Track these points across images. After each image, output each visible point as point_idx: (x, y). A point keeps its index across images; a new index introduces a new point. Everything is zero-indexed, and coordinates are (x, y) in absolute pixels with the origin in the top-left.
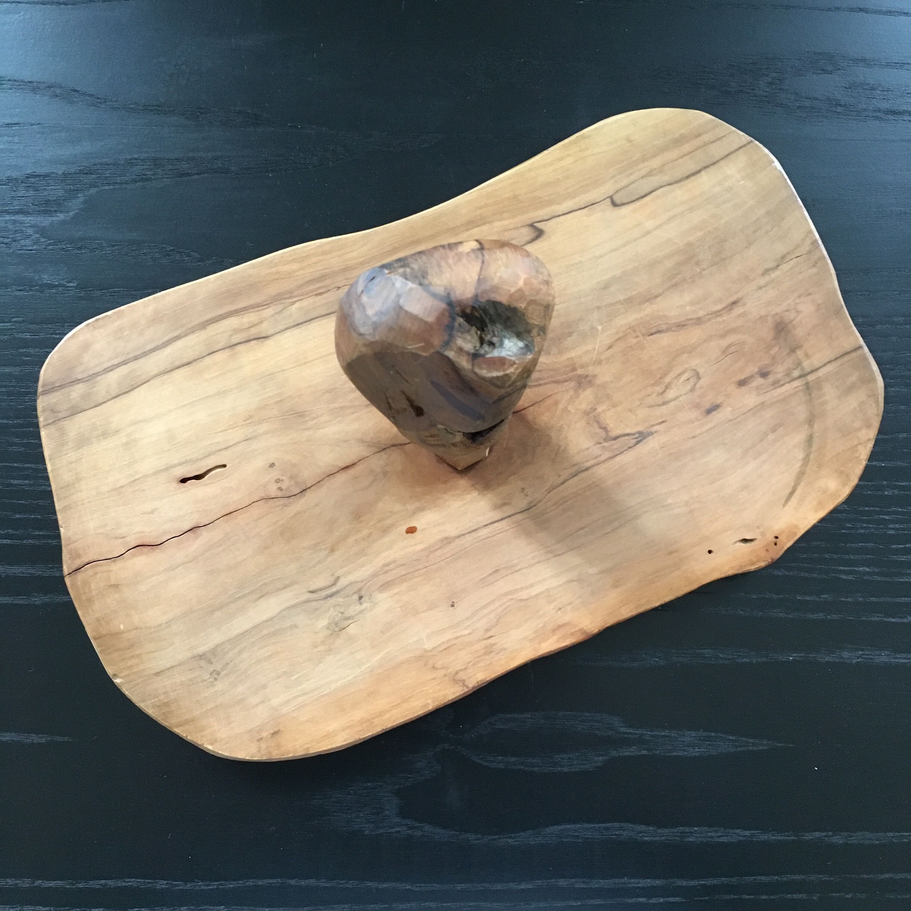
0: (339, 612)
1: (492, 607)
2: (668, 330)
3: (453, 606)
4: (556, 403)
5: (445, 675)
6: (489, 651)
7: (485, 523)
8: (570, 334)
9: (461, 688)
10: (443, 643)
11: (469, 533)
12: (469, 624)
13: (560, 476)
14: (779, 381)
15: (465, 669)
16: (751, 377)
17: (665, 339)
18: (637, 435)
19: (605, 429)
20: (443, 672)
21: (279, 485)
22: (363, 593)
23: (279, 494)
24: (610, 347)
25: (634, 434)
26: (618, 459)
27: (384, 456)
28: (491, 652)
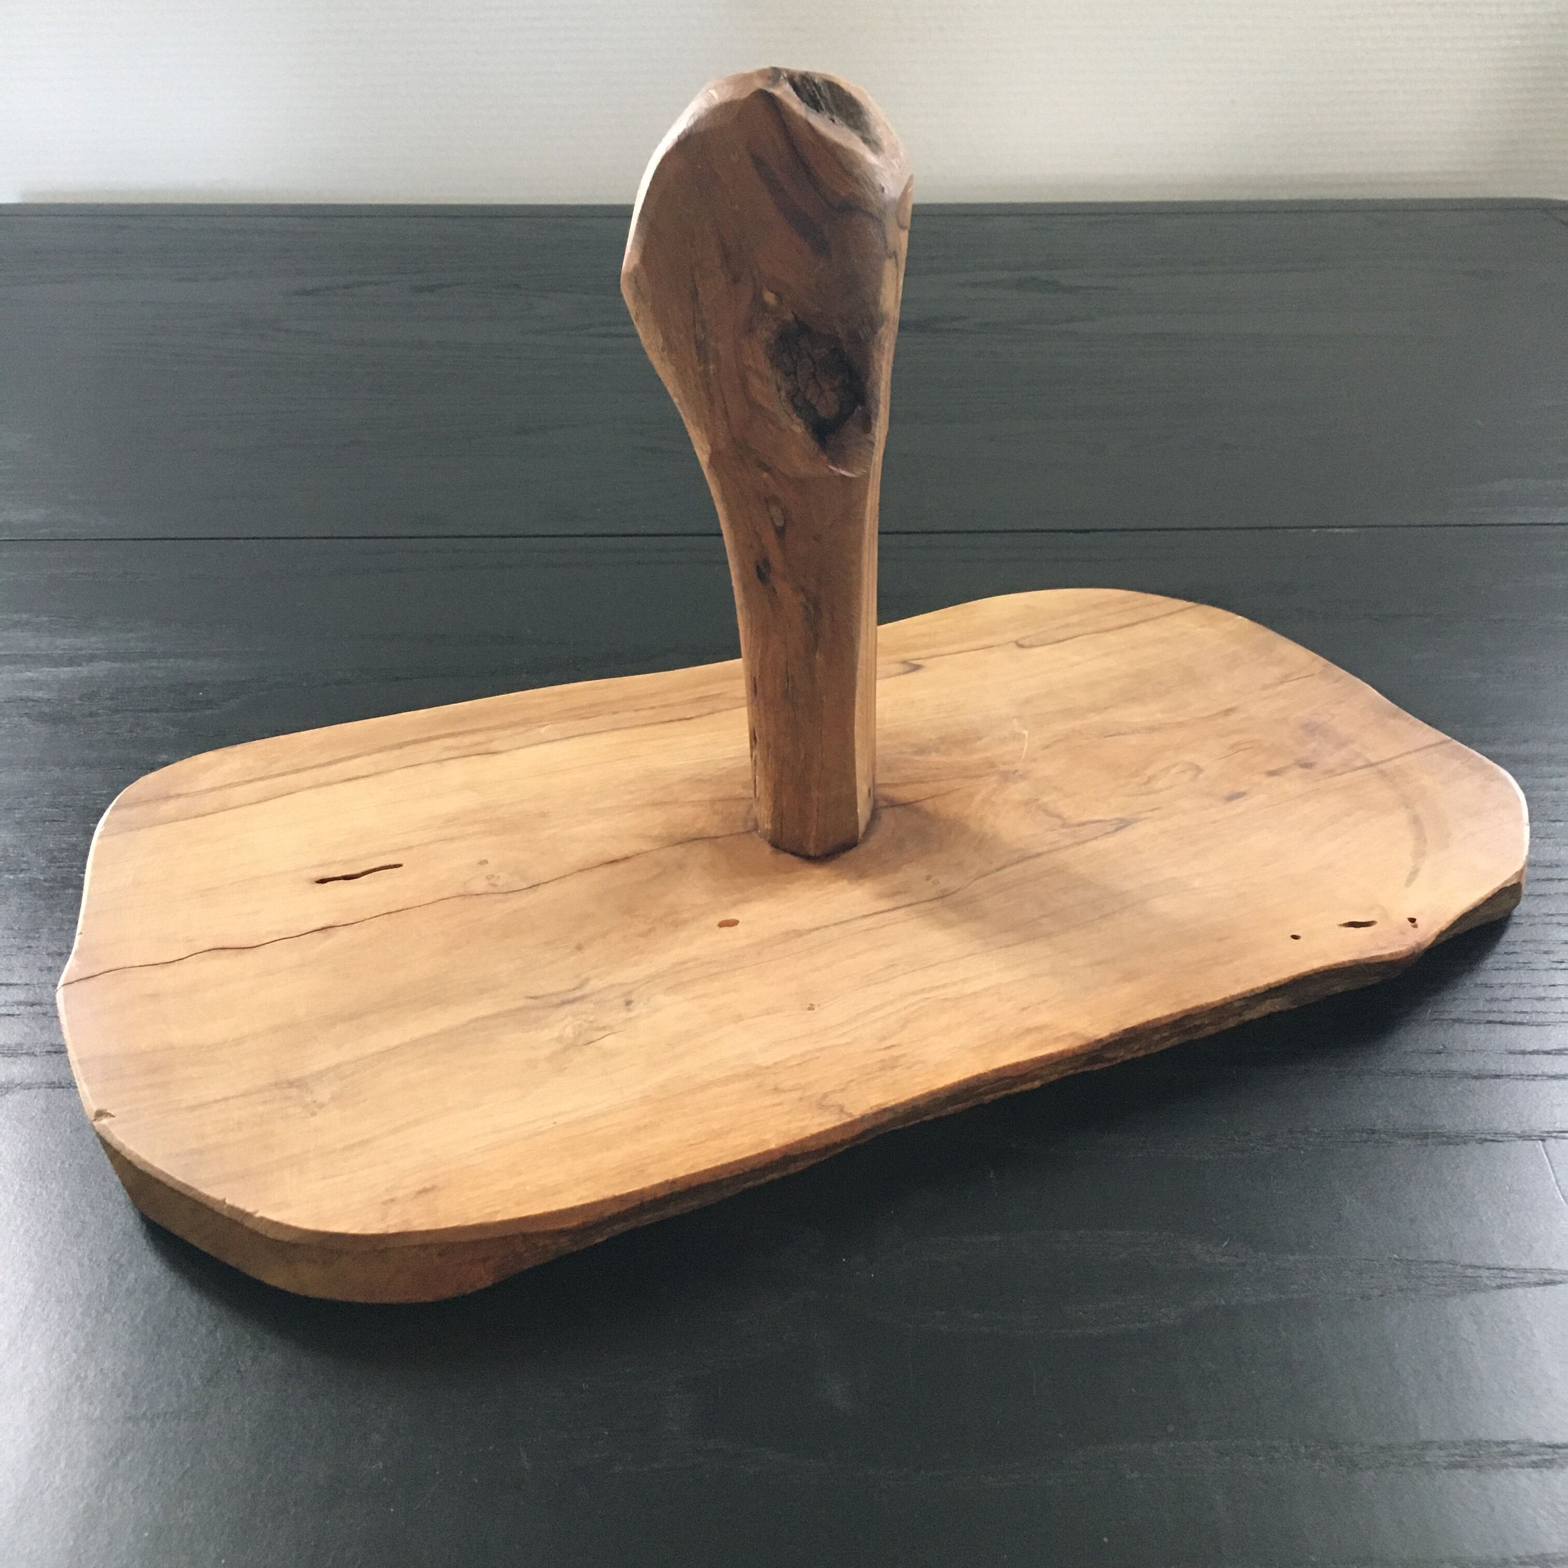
0: (585, 1021)
1: (889, 1009)
2: (1133, 733)
3: (811, 1008)
4: (971, 796)
5: (801, 1099)
6: (888, 1065)
7: (866, 913)
8: (980, 739)
9: (837, 1117)
10: (794, 1057)
11: (835, 924)
12: (845, 1031)
13: (991, 863)
14: (1332, 771)
15: (843, 1090)
16: (1287, 767)
17: (1133, 740)
18: (1115, 822)
19: (1059, 816)
20: (796, 1095)
21: (492, 881)
22: (633, 997)
23: (491, 889)
24: (1047, 747)
25: (1111, 821)
26: (1090, 844)
27: (680, 851)
28: (897, 1067)
